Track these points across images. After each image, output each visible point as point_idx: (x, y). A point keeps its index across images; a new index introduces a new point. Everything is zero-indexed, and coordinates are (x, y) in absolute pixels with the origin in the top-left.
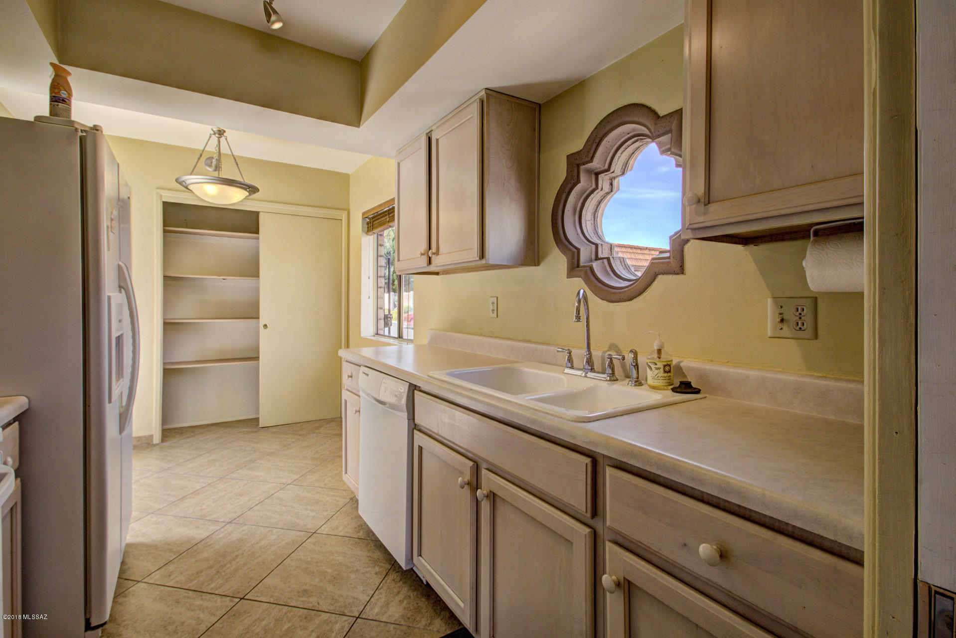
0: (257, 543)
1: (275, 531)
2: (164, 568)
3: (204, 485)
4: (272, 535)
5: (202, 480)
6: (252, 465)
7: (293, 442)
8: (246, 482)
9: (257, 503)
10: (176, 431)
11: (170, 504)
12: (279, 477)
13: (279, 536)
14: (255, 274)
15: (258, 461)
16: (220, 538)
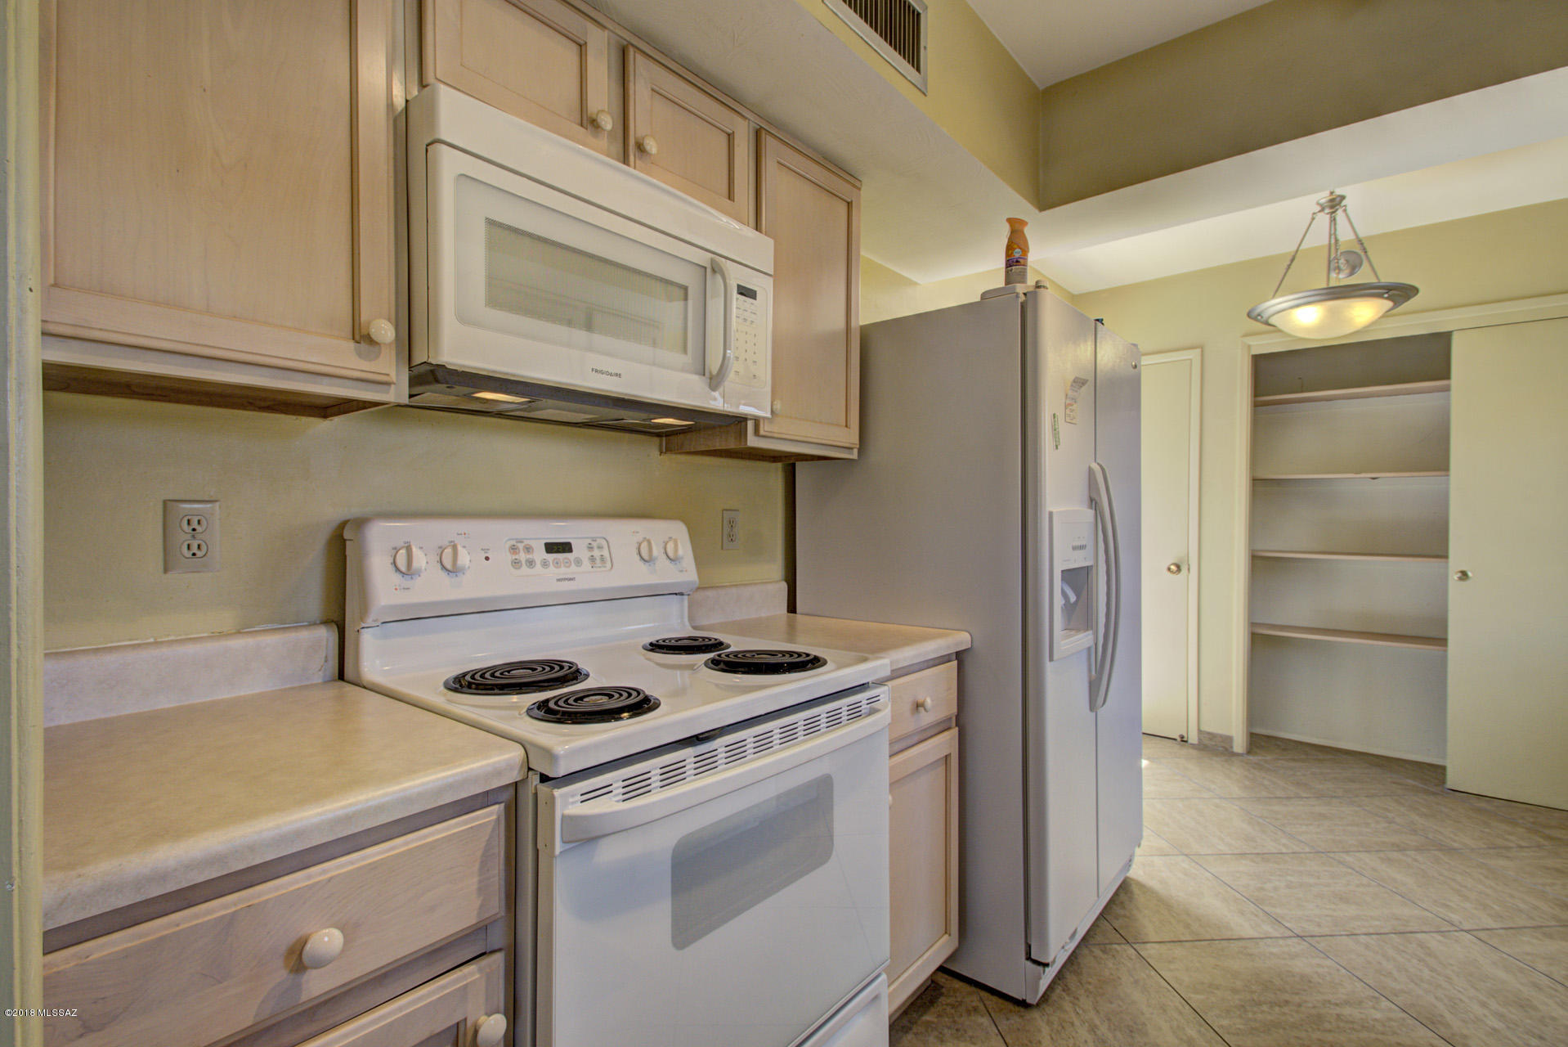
0: (1337, 1005)
1: (1385, 1004)
2: (1168, 945)
3: (1284, 850)
4: (1374, 1008)
5: (1284, 841)
6: (1395, 855)
7: (1521, 847)
8: (1365, 881)
9: (1371, 931)
10: (1279, 743)
11: (1216, 855)
12: (1448, 906)
13: (1390, 1019)
14: (1441, 464)
15: (1412, 853)
16: (1271, 953)
